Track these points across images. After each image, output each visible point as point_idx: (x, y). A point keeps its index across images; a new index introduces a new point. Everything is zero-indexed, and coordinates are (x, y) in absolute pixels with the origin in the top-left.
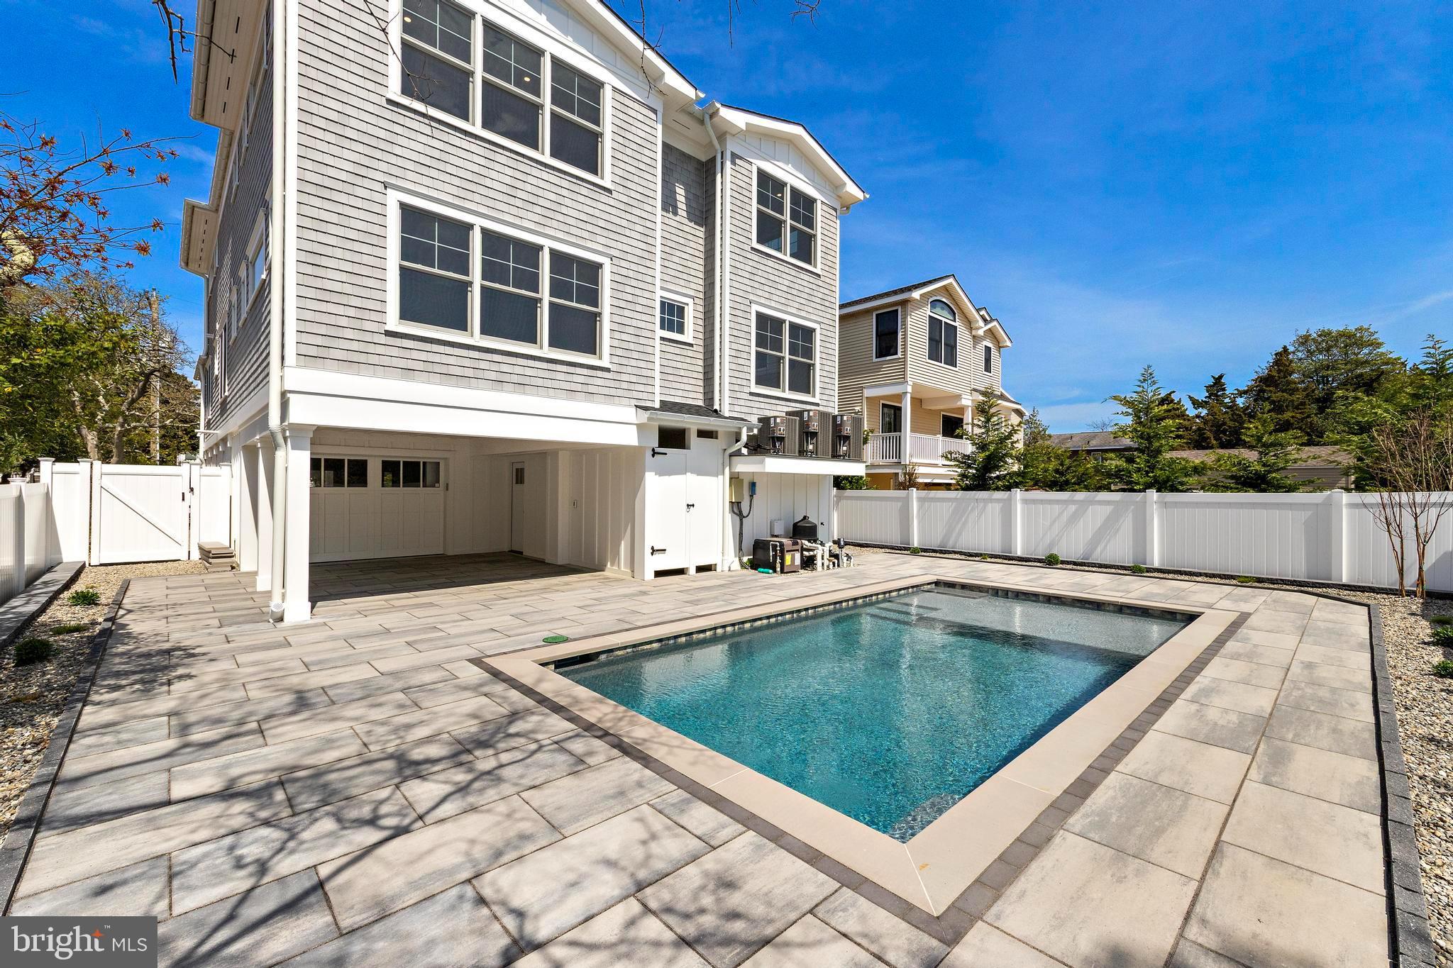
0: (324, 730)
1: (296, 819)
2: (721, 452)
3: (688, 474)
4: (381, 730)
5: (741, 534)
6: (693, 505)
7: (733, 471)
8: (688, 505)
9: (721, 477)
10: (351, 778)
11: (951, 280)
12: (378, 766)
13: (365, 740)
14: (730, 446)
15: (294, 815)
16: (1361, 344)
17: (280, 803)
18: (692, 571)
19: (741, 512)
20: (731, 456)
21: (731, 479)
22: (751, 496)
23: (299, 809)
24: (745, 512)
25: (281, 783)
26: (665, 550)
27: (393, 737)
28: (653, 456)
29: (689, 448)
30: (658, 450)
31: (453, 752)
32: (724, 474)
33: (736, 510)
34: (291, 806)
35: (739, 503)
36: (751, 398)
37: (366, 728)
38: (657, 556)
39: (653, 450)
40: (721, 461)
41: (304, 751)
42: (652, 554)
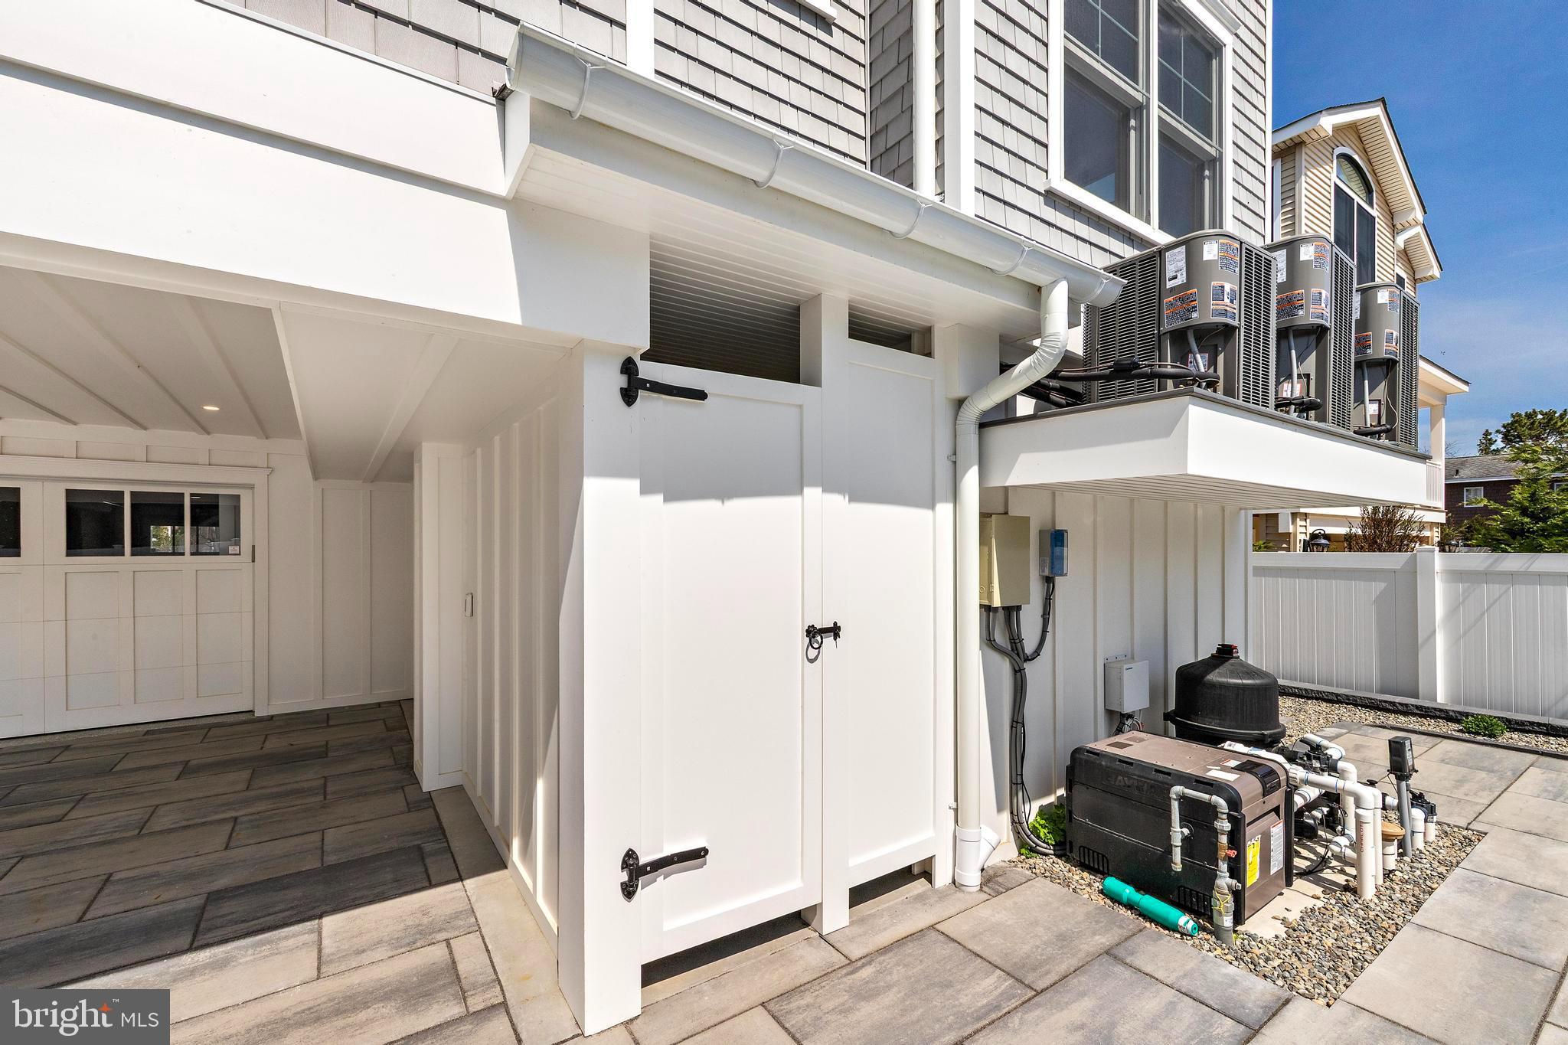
2: (944, 413)
3: (812, 493)
5: (1017, 722)
6: (835, 631)
7: (996, 481)
8: (812, 632)
9: (945, 509)
11: (1377, 111)
14: (980, 385)
18: (836, 916)
19: (1016, 642)
20: (985, 423)
21: (984, 516)
22: (1049, 581)
24: (1029, 641)
26: (698, 855)
28: (628, 396)
29: (815, 381)
30: (649, 370)
32: (955, 496)
33: (1000, 638)
35: (1011, 612)
36: (1050, 214)
38: (653, 891)
39: (628, 367)
40: (943, 449)
42: (628, 891)
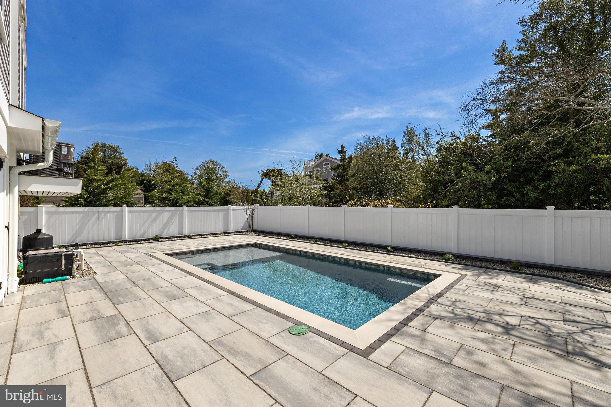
0: (528, 369)
1: (567, 337)
4: (497, 347)
10: (534, 337)
12: (519, 335)
13: (511, 348)
15: (566, 339)
16: (115, 151)
17: (571, 345)
23: (564, 339)
25: (568, 353)
27: (497, 341)
31: (485, 323)
34: (566, 342)
37: (503, 354)
41: (548, 362)
